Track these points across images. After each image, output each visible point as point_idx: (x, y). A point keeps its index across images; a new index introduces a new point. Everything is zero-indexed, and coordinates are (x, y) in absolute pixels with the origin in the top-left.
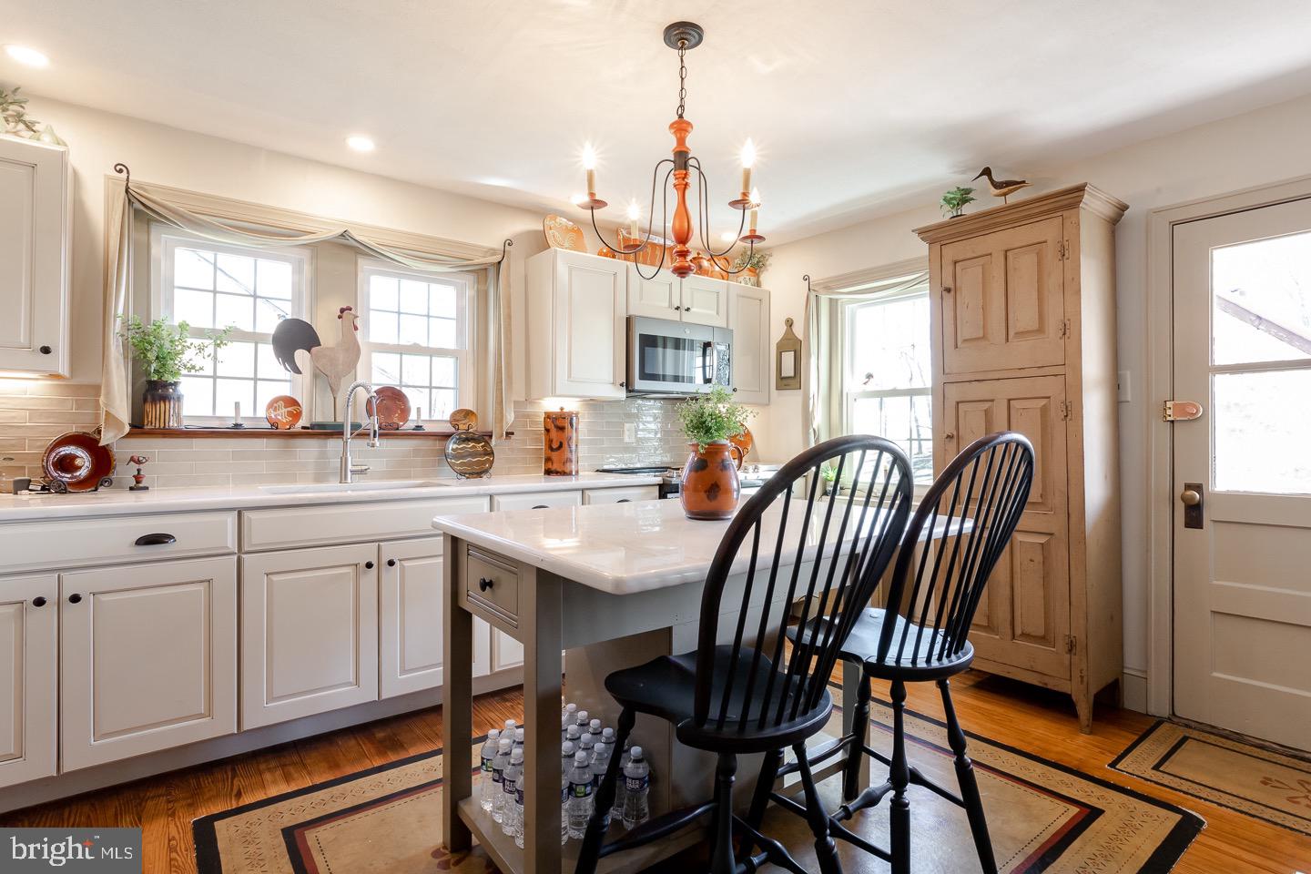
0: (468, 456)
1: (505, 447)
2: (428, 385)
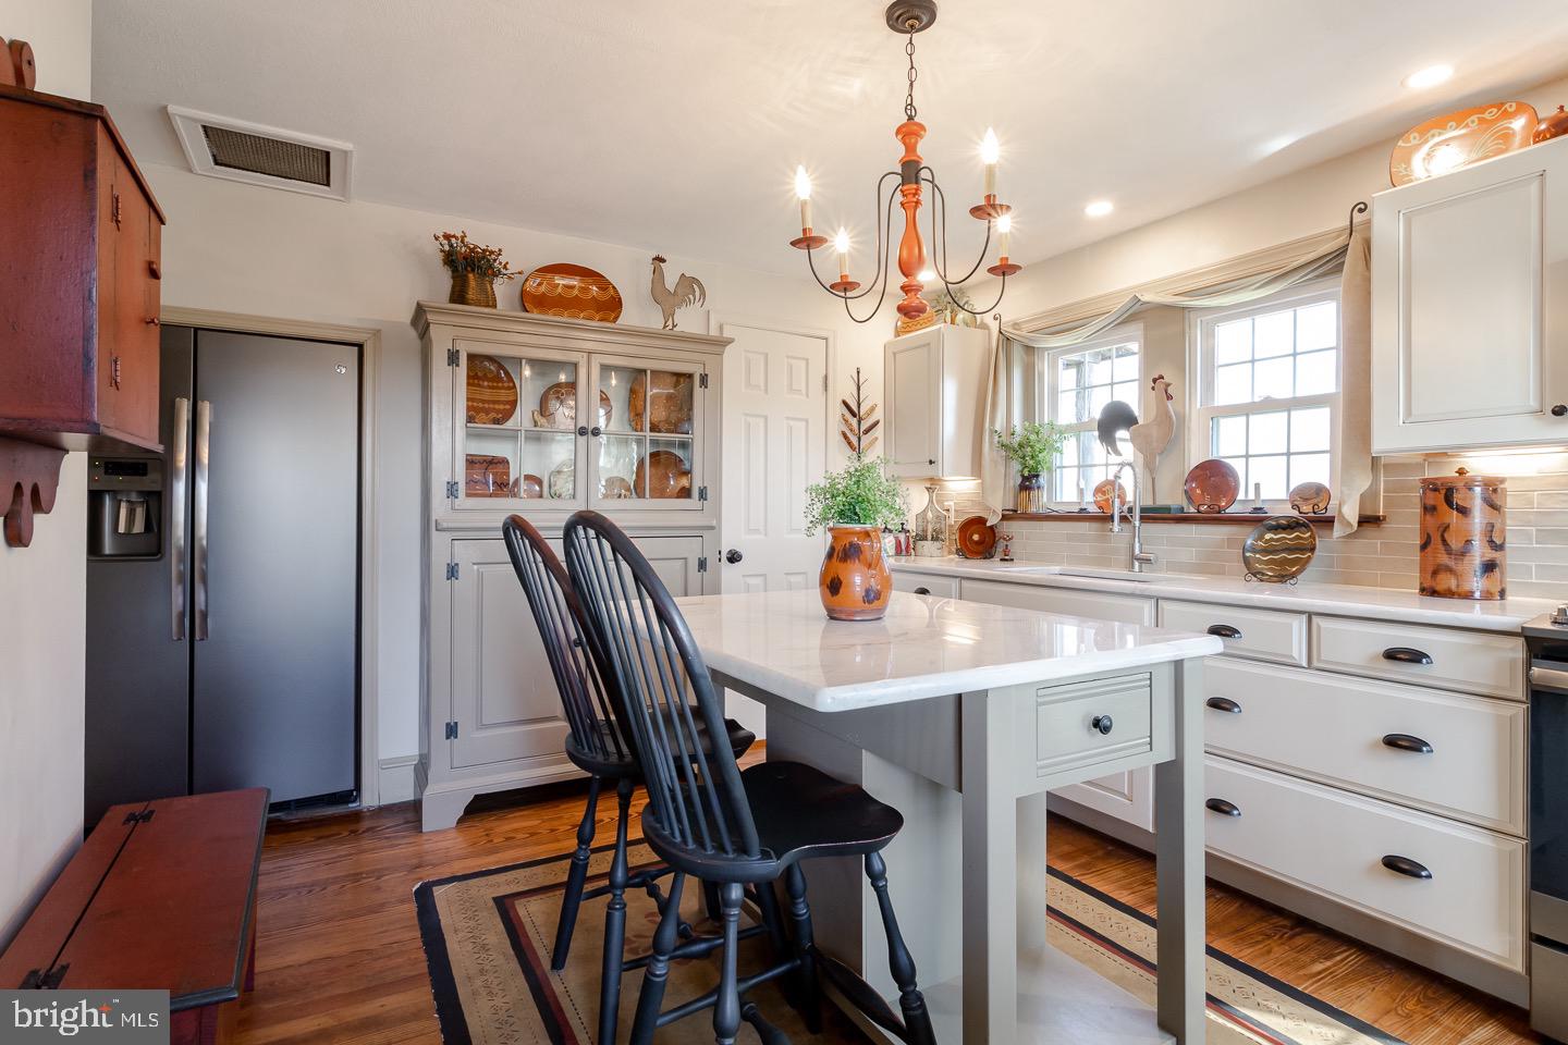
0: (1283, 550)
1: (1374, 540)
2: (1285, 451)
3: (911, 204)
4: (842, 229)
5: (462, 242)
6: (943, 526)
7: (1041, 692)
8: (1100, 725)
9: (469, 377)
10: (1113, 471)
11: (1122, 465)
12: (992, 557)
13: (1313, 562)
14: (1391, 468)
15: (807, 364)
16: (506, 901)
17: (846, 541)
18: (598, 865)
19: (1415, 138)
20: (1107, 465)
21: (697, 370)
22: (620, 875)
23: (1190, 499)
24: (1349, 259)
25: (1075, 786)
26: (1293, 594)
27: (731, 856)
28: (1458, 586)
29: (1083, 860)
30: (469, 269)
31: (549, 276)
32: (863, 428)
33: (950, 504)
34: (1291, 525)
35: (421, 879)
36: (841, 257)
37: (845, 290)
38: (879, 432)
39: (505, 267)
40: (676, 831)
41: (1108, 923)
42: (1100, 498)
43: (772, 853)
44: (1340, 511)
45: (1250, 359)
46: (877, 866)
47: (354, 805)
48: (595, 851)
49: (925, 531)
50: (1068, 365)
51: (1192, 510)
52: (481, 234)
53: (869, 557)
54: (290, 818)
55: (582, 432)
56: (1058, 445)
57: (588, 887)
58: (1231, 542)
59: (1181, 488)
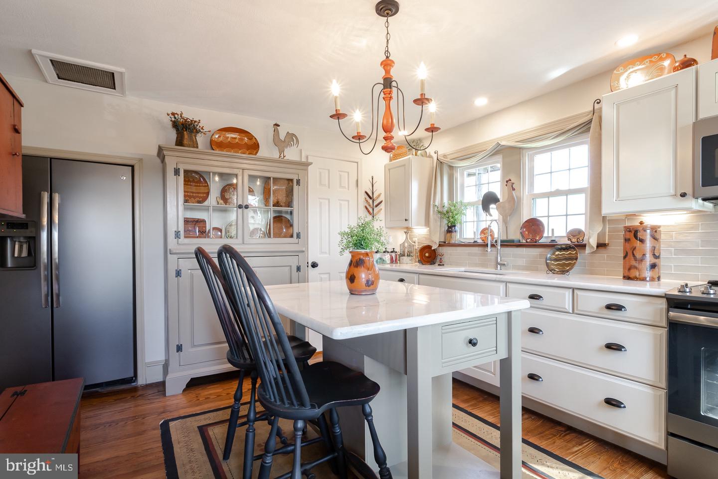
1: (604, 254)
2: (565, 214)
3: (388, 99)
4: (358, 110)
5: (181, 116)
6: (412, 250)
7: (444, 328)
8: (472, 343)
9: (185, 181)
10: (489, 223)
11: (492, 221)
12: (435, 264)
13: (576, 264)
14: (612, 221)
15: (348, 174)
16: (204, 427)
17: (357, 258)
18: (243, 411)
19: (621, 69)
20: (486, 221)
21: (295, 178)
22: (252, 415)
23: (523, 236)
24: (593, 125)
25: (470, 368)
26: (568, 280)
27: (297, 408)
28: (639, 275)
29: (473, 403)
30: (184, 129)
31: (224, 133)
32: (374, 205)
33: (415, 239)
34: (567, 248)
35: (163, 418)
36: (357, 124)
37: (359, 139)
38: (382, 206)
39: (202, 128)
40: (272, 395)
41: (483, 431)
42: (483, 236)
43: (316, 405)
44: (589, 241)
45: (550, 171)
46: (368, 410)
47: (134, 384)
48: (242, 404)
49: (404, 252)
50: (469, 175)
51: (524, 241)
52: (190, 113)
53: (368, 265)
54: (103, 390)
55: (240, 207)
56: (464, 211)
57: (240, 421)
58: (541, 256)
59: (519, 231)
